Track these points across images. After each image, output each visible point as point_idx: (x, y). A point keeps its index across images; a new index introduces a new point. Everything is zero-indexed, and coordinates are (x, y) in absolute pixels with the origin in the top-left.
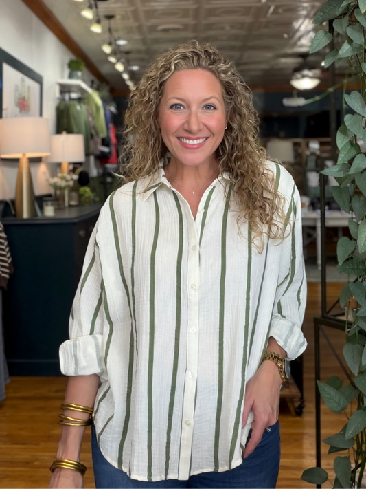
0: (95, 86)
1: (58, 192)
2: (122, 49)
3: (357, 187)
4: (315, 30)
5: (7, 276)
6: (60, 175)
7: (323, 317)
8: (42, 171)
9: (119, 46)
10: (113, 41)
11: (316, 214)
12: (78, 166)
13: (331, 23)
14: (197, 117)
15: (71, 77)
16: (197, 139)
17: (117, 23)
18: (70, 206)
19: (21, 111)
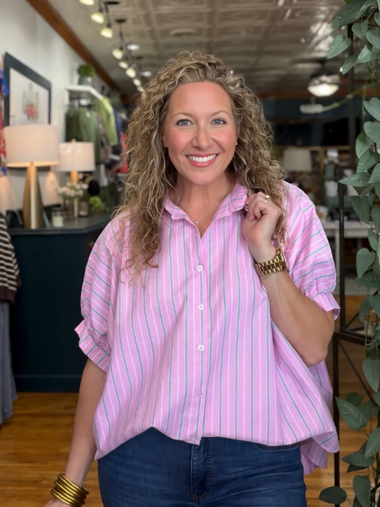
0: (106, 92)
1: (67, 202)
2: (133, 54)
3: (377, 197)
4: (333, 34)
5: (14, 289)
6: (69, 184)
7: (342, 330)
8: (50, 181)
9: (130, 51)
10: (124, 46)
11: (335, 225)
12: (87, 175)
13: (350, 27)
14: (206, 132)
15: (80, 82)
16: (207, 156)
17: (128, 27)
18: (80, 216)
19: (29, 118)
